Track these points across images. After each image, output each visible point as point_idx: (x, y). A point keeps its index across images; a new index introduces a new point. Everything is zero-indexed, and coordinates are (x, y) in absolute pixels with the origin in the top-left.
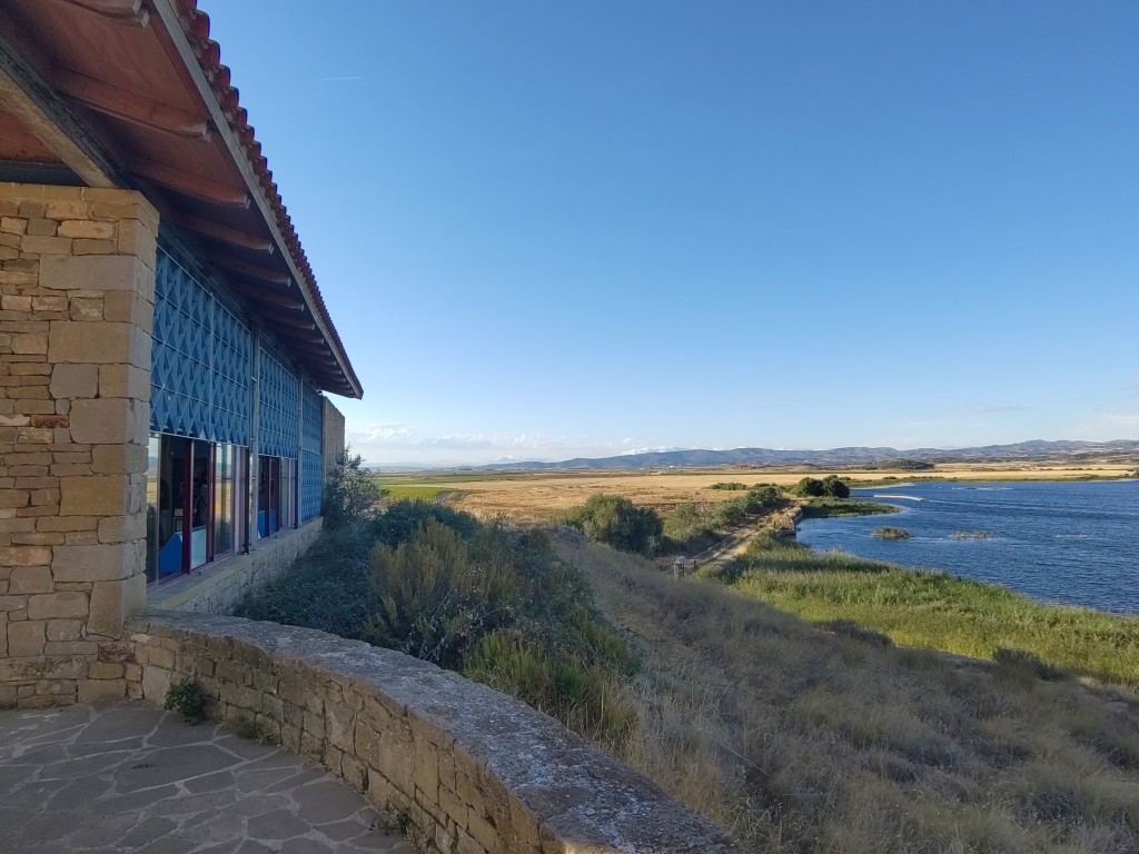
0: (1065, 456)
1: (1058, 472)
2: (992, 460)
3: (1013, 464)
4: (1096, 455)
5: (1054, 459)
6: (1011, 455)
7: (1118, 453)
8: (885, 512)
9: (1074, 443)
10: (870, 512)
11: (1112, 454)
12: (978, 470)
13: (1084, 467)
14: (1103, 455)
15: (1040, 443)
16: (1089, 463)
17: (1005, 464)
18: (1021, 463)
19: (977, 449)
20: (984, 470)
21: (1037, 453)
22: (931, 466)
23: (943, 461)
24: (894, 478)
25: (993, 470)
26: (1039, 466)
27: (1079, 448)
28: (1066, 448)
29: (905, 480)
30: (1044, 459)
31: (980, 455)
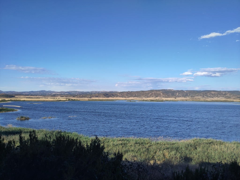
0: (50, 95)
1: (50, 99)
2: (32, 95)
3: (37, 96)
4: (58, 95)
5: (48, 96)
6: (36, 94)
7: (62, 95)
8: (13, 111)
9: (52, 92)
10: (8, 111)
11: (61, 95)
12: (28, 98)
13: (55, 98)
14: (59, 95)
15: (44, 91)
16: (56, 97)
17: (35, 96)
18: (40, 96)
19: (27, 92)
20: (30, 98)
21: (44, 94)
22: (14, 96)
23: (17, 95)
24: (5, 100)
25: (33, 98)
26: (44, 97)
27: (54, 93)
28: (50, 93)
29: (8, 100)
30: (45, 95)
31: (28, 94)
